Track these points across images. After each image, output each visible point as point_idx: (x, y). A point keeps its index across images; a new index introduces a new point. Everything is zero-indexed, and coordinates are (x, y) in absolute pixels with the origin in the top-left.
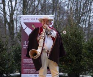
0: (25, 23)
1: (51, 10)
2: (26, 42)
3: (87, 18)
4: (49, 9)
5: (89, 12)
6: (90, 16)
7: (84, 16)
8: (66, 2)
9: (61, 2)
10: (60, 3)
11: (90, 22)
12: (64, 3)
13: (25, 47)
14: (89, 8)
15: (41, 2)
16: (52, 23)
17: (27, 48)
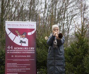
0: (9, 29)
1: (27, 16)
2: (10, 47)
3: (61, 25)
4: (25, 16)
5: (63, 20)
6: (64, 24)
7: (59, 23)
8: (42, 9)
9: (37, 9)
10: (37, 11)
11: (64, 29)
12: (40, 10)
13: (9, 52)
14: (63, 16)
15: (18, 9)
16: (35, 29)
17: (11, 52)
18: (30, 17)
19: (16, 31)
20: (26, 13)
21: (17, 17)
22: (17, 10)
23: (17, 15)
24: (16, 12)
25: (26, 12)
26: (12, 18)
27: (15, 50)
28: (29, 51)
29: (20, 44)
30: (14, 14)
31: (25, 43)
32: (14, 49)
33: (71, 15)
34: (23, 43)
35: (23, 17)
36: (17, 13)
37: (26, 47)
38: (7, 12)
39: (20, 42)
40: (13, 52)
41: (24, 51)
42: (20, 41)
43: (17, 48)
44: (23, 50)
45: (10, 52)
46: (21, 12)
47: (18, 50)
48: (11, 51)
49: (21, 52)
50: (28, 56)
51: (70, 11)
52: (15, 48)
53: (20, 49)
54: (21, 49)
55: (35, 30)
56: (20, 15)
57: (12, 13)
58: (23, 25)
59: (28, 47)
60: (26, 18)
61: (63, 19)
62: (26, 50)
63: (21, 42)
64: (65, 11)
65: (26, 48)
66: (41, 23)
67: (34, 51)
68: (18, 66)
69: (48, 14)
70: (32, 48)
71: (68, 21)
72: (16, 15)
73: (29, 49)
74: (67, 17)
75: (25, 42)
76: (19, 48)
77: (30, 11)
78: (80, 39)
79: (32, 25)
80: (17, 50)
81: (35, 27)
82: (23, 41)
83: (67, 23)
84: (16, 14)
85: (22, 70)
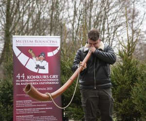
0: (19, 48)
2: (20, 75)
4: (45, 27)
8: (69, 17)
9: (63, 17)
10: (62, 19)
12: (67, 19)
13: (18, 82)
14: (102, 26)
16: (58, 47)
17: (22, 84)
18: (51, 30)
19: (29, 51)
20: (45, 23)
21: (32, 29)
22: (31, 19)
23: (31, 27)
24: (30, 22)
25: (45, 21)
26: (23, 31)
27: (29, 79)
28: (50, 80)
29: (36, 71)
30: (27, 25)
31: (44, 69)
32: (27, 79)
33: (114, 25)
34: (40, 68)
35: (41, 29)
36: (31, 24)
37: (46, 74)
38: (16, 21)
39: (36, 68)
40: (25, 82)
41: (42, 82)
42: (35, 66)
43: (32, 77)
44: (41, 79)
45: (20, 83)
46: (37, 22)
47: (33, 79)
48: (23, 82)
49: (38, 82)
50: (48, 89)
51: (111, 19)
52: (28, 77)
53: (35, 79)
54: (38, 77)
55: (59, 49)
56: (36, 27)
57: (24, 24)
58: (40, 41)
59: (49, 75)
60: (45, 31)
61: (101, 32)
62: (45, 79)
63: (38, 67)
64: (105, 19)
65: (45, 77)
66: (69, 38)
67: (58, 80)
68: (33, 104)
69: (78, 24)
70: (54, 76)
71: (109, 34)
72: (29, 27)
73: (49, 78)
74: (108, 29)
75: (44, 67)
76: (34, 77)
77: (51, 21)
78: (126, 61)
79: (53, 42)
80: (31, 79)
81: (58, 45)
82: (40, 65)
83: (108, 37)
84: (29, 24)
85: (40, 110)
